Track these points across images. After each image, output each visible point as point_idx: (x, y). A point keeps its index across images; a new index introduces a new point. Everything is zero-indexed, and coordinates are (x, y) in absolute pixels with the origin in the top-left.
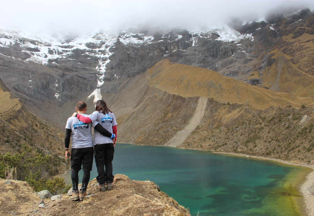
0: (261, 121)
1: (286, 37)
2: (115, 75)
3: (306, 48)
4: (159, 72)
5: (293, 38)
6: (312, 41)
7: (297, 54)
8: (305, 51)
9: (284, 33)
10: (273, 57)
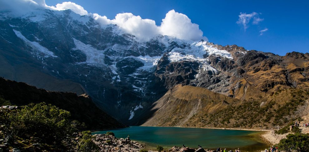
0: (233, 109)
1: (249, 72)
2: (152, 92)
3: (261, 78)
4: (176, 90)
5: (253, 73)
6: (265, 74)
7: (256, 81)
8: (260, 79)
9: (248, 70)
10: (241, 83)
